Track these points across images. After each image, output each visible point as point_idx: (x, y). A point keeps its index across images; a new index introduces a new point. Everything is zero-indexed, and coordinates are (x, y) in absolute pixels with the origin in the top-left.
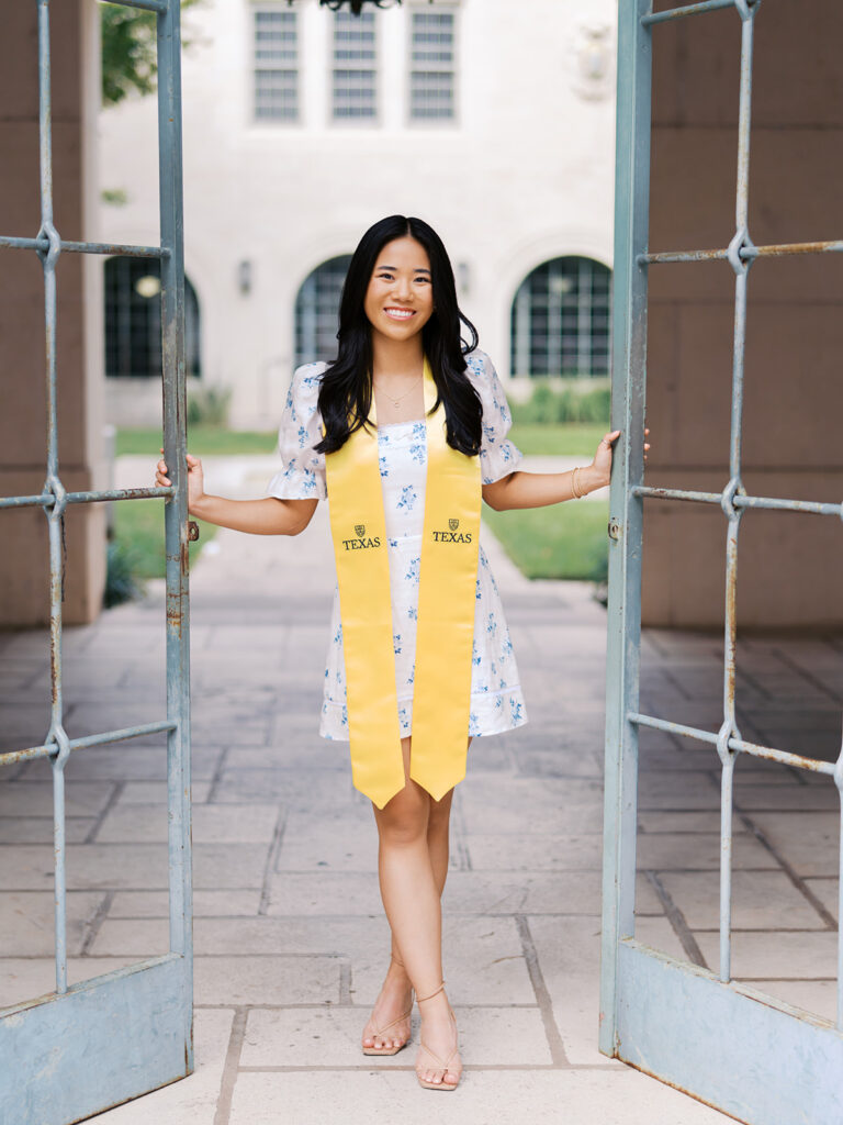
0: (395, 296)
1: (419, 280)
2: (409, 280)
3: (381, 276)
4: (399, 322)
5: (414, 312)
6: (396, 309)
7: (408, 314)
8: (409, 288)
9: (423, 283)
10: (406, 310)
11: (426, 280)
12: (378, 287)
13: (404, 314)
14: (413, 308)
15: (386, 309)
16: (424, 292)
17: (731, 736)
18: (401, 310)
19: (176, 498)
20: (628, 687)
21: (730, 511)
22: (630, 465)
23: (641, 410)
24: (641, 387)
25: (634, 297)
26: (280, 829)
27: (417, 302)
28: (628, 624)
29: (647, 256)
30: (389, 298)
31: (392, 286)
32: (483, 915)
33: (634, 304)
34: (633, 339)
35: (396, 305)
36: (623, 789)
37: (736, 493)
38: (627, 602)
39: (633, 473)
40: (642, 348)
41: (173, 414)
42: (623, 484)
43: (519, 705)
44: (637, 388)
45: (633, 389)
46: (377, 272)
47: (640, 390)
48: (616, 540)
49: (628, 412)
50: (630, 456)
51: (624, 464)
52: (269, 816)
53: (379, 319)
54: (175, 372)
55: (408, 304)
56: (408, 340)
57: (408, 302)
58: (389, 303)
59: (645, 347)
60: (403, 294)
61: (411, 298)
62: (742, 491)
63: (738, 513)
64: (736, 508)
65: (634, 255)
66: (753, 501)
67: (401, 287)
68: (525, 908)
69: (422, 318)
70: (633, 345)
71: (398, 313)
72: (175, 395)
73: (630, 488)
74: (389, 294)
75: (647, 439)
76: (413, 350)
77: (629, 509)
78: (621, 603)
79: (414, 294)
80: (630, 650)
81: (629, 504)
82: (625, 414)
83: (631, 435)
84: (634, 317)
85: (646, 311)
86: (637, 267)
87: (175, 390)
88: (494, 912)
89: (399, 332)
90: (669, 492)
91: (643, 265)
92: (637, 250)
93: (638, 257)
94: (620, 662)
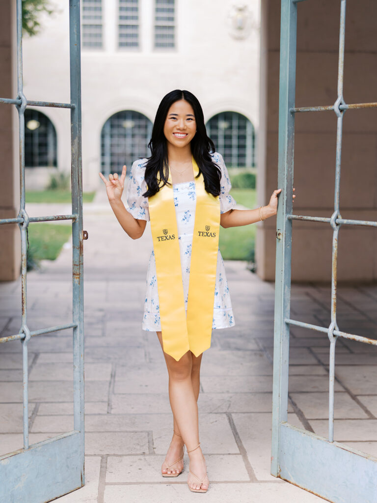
0: (178, 127)
1: (189, 119)
2: (184, 119)
3: (171, 118)
4: (180, 139)
5: (187, 134)
6: (178, 133)
7: (184, 135)
8: (184, 123)
9: (190, 120)
10: (183, 134)
11: (192, 119)
12: (169, 123)
13: (182, 135)
14: (186, 132)
15: (174, 133)
16: (192, 125)
17: (334, 329)
18: (181, 134)
19: (77, 220)
20: (285, 307)
21: (334, 226)
22: (286, 205)
23: (291, 180)
24: (292, 169)
25: (288, 128)
26: (113, 374)
27: (188, 129)
28: (285, 278)
29: (295, 109)
30: (175, 128)
31: (176, 123)
32: (211, 413)
33: (288, 131)
34: (288, 147)
35: (179, 131)
36: (283, 354)
37: (337, 218)
38: (285, 268)
39: (287, 209)
40: (292, 151)
41: (76, 180)
42: (283, 213)
43: (231, 317)
44: (290, 169)
45: (288, 170)
46: (169, 116)
47: (291, 171)
48: (280, 239)
49: (286, 181)
50: (286, 201)
51: (283, 204)
52: (108, 368)
53: (171, 138)
54: (77, 161)
55: (183, 131)
56: (185, 147)
57: (184, 130)
58: (175, 131)
59: (293, 150)
60: (182, 126)
61: (185, 128)
62: (340, 217)
63: (338, 227)
64: (337, 225)
65: (289, 108)
66: (345, 221)
67: (181, 123)
68: (230, 409)
69: (191, 137)
70: (288, 149)
71: (180, 135)
72: (77, 172)
73: (286, 215)
74: (175, 126)
75: (294, 193)
76: (187, 152)
77: (286, 225)
78: (282, 268)
79: (186, 126)
80: (286, 290)
81: (286, 223)
82: (284, 181)
83: (287, 191)
84: (289, 137)
85: (294, 134)
86: (290, 114)
87: (77, 170)
88: (216, 411)
89: (180, 143)
90: (305, 217)
91: (292, 113)
92: (290, 106)
93: (290, 109)
94: (282, 295)
